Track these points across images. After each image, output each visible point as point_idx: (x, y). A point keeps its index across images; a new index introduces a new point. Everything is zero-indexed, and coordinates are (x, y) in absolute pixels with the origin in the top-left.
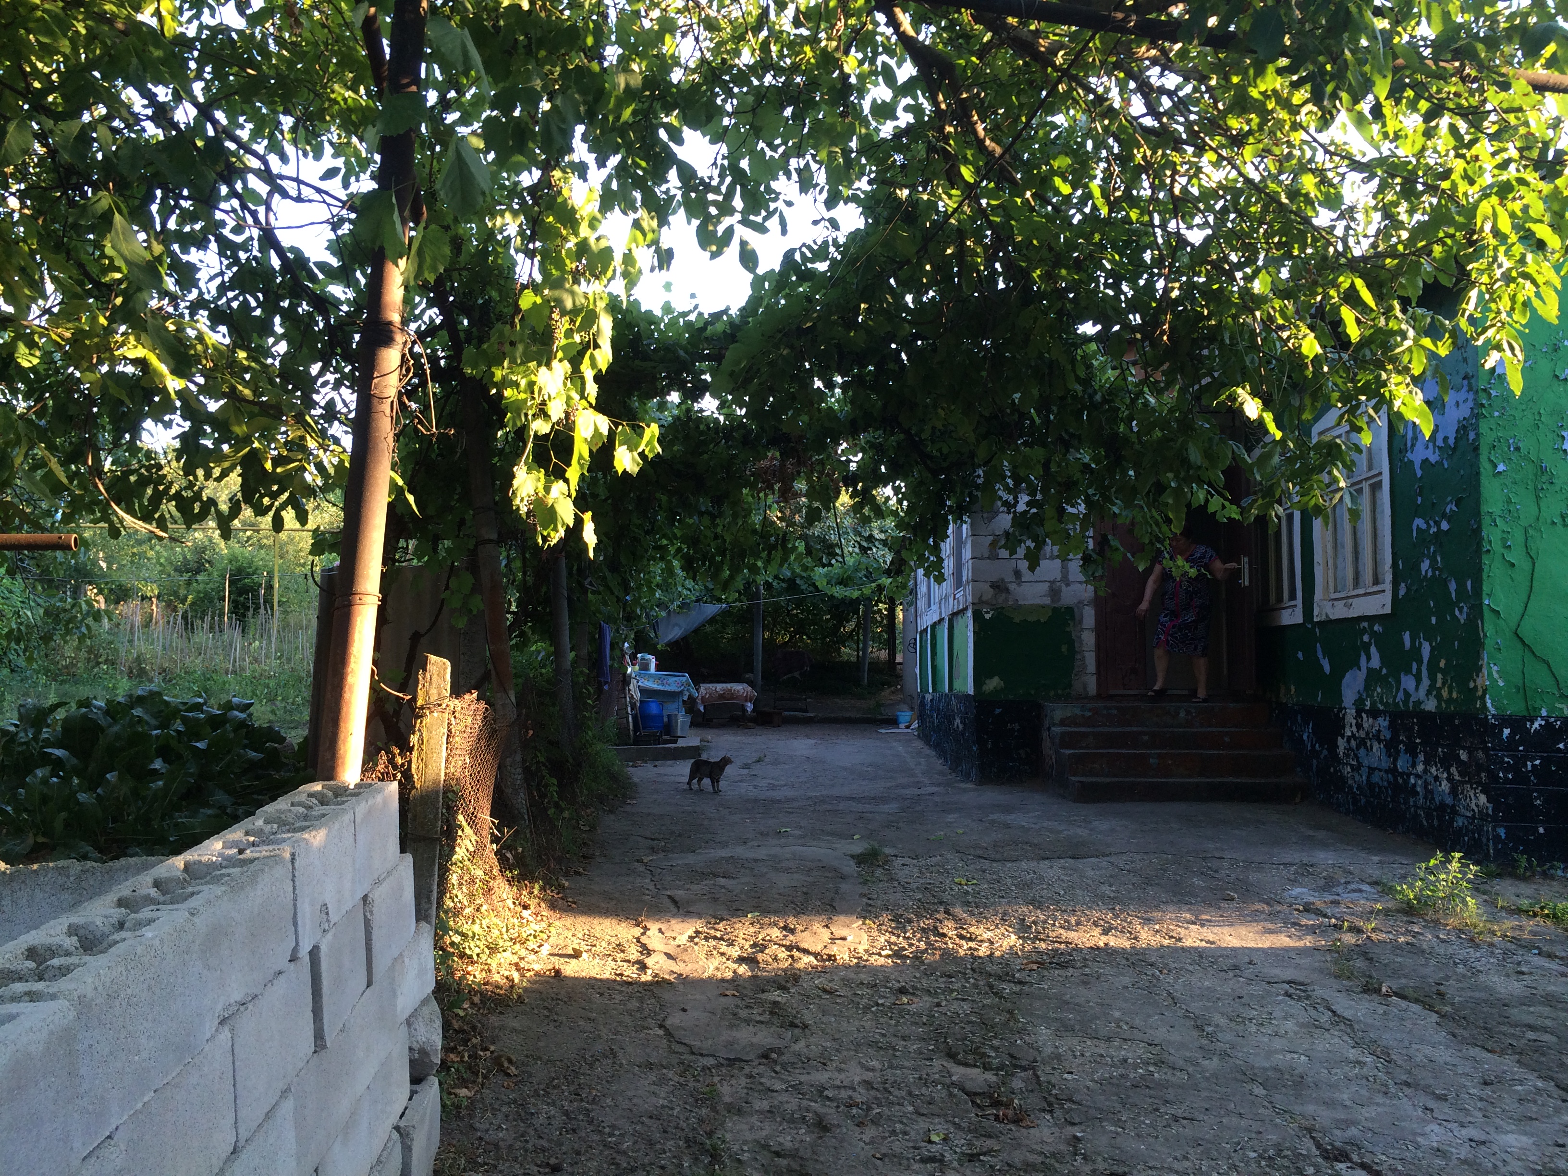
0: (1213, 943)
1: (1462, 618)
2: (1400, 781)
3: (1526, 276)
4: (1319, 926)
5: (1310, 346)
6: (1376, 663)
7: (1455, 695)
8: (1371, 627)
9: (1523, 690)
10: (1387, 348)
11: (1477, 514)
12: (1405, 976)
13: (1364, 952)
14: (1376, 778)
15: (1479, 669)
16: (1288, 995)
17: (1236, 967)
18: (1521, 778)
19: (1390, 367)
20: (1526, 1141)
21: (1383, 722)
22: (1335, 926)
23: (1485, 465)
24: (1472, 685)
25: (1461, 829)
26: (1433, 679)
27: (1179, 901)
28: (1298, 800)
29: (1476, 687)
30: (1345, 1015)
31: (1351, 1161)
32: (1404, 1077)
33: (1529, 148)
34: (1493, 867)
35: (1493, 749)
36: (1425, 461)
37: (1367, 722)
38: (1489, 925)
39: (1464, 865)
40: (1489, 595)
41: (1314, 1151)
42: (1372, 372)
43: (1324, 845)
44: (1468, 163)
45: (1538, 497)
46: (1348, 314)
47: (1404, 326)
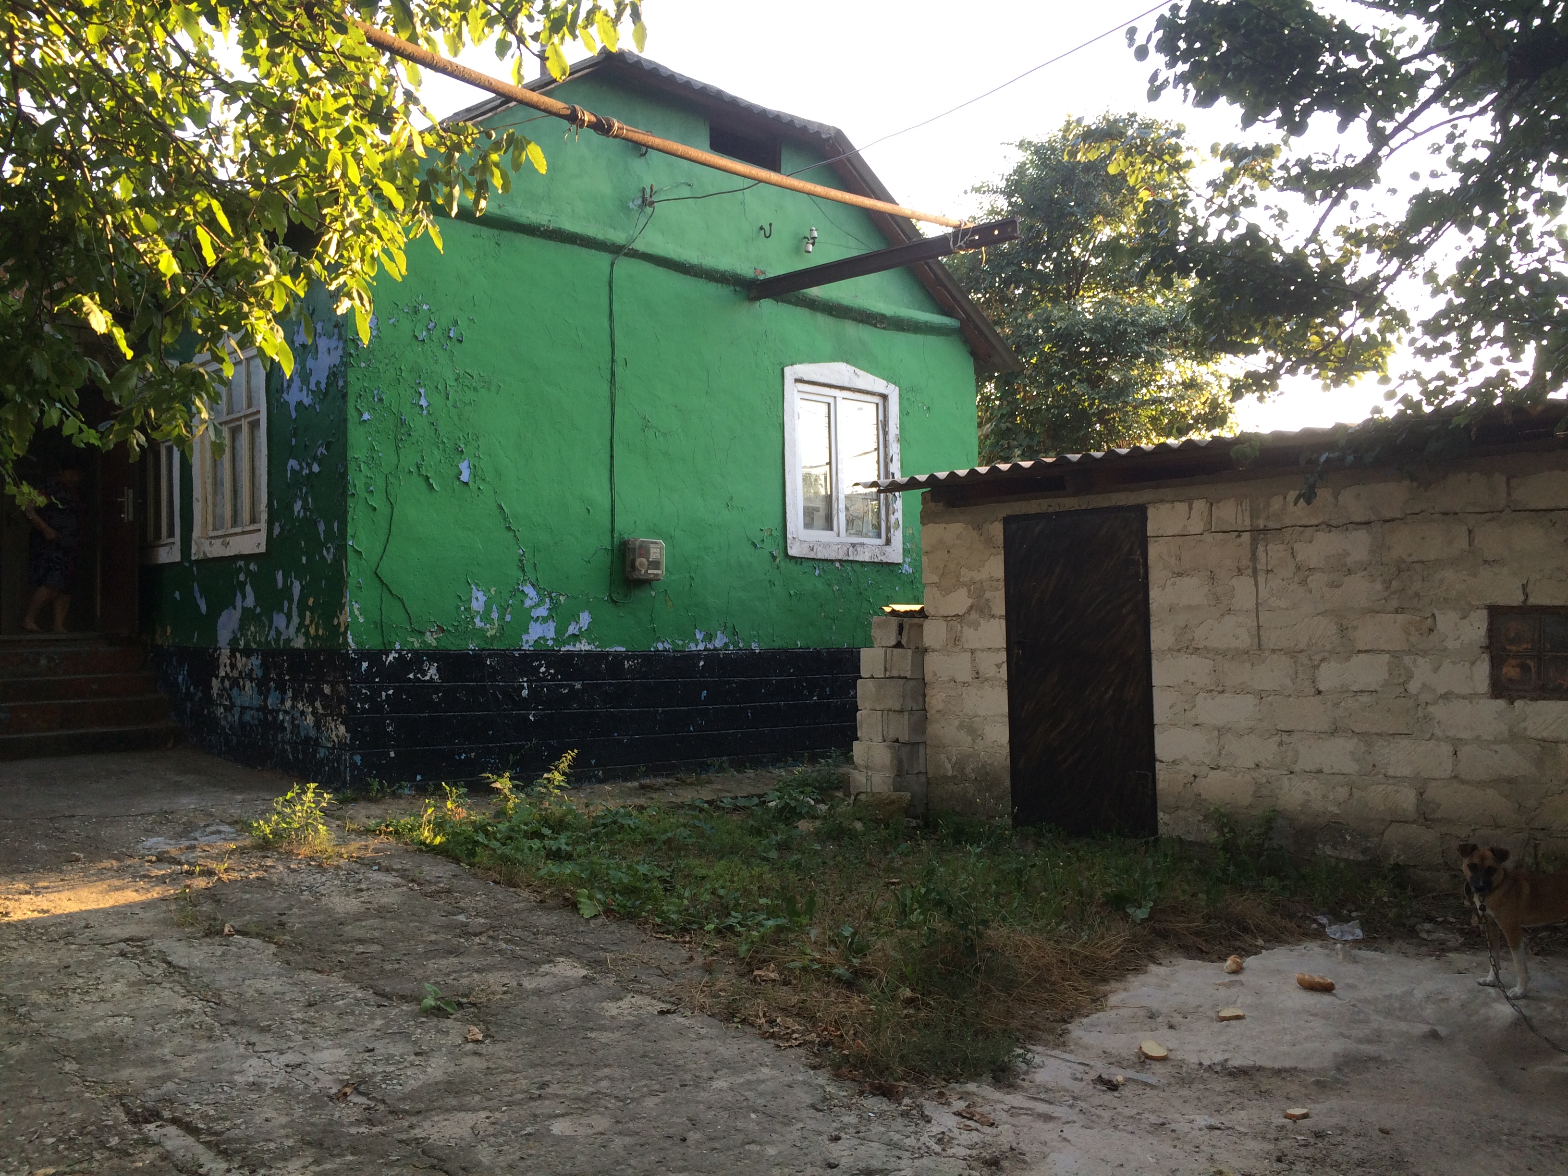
0: (48, 911)
1: (329, 558)
2: (270, 718)
3: (374, 230)
4: (170, 875)
5: (168, 265)
6: (250, 602)
7: (321, 632)
8: (247, 565)
9: (380, 626)
10: (251, 279)
11: (343, 458)
12: (250, 912)
13: (212, 895)
14: (247, 717)
15: (342, 607)
16: (123, 954)
17: (70, 934)
18: (376, 707)
19: (252, 300)
20: (340, 1053)
21: (255, 661)
22: (186, 872)
23: (352, 413)
24: (336, 622)
25: (323, 760)
26: (302, 617)
27: (14, 871)
28: (169, 745)
29: (339, 624)
30: (181, 964)
31: (161, 1118)
32: (231, 1017)
33: (364, 98)
34: (349, 792)
35: (353, 682)
36: (300, 404)
37: (241, 661)
38: (337, 849)
39: (317, 794)
40: (353, 537)
41: (123, 1117)
42: (234, 302)
43: (189, 790)
44: (311, 100)
45: (397, 446)
46: (203, 236)
47: (267, 261)
